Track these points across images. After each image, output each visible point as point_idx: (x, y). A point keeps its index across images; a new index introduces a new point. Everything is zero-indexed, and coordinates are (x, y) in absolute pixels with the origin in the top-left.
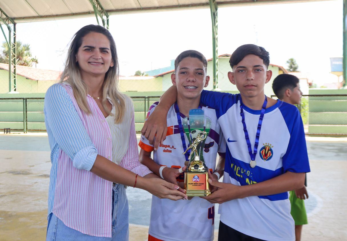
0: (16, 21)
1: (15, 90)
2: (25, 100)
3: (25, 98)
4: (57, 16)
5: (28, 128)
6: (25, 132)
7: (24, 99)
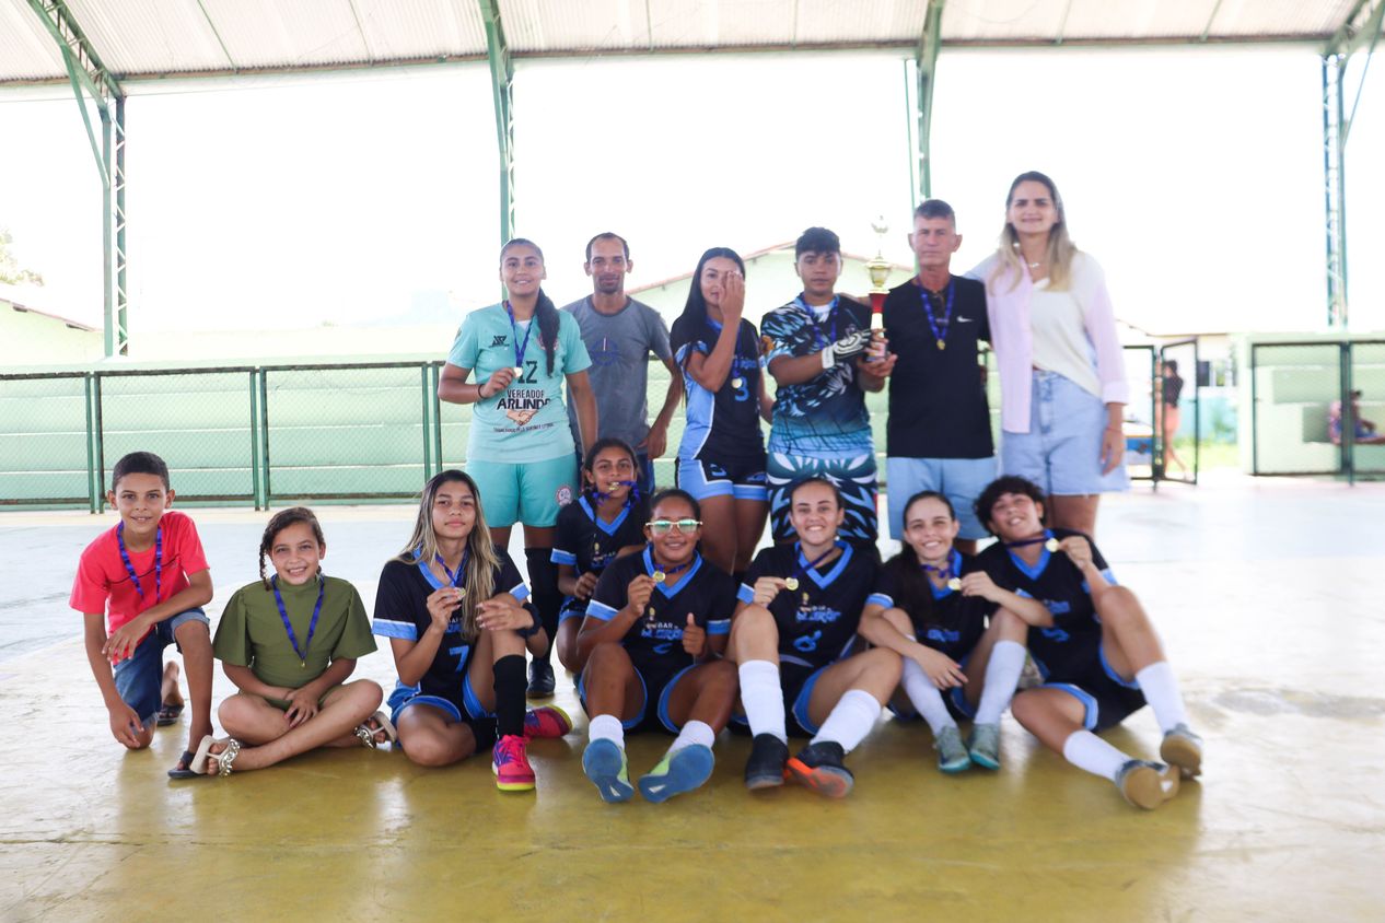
0: (127, 88)
1: (124, 350)
2: (258, 376)
3: (257, 367)
4: (306, 68)
5: (275, 490)
6: (262, 509)
7: (253, 371)
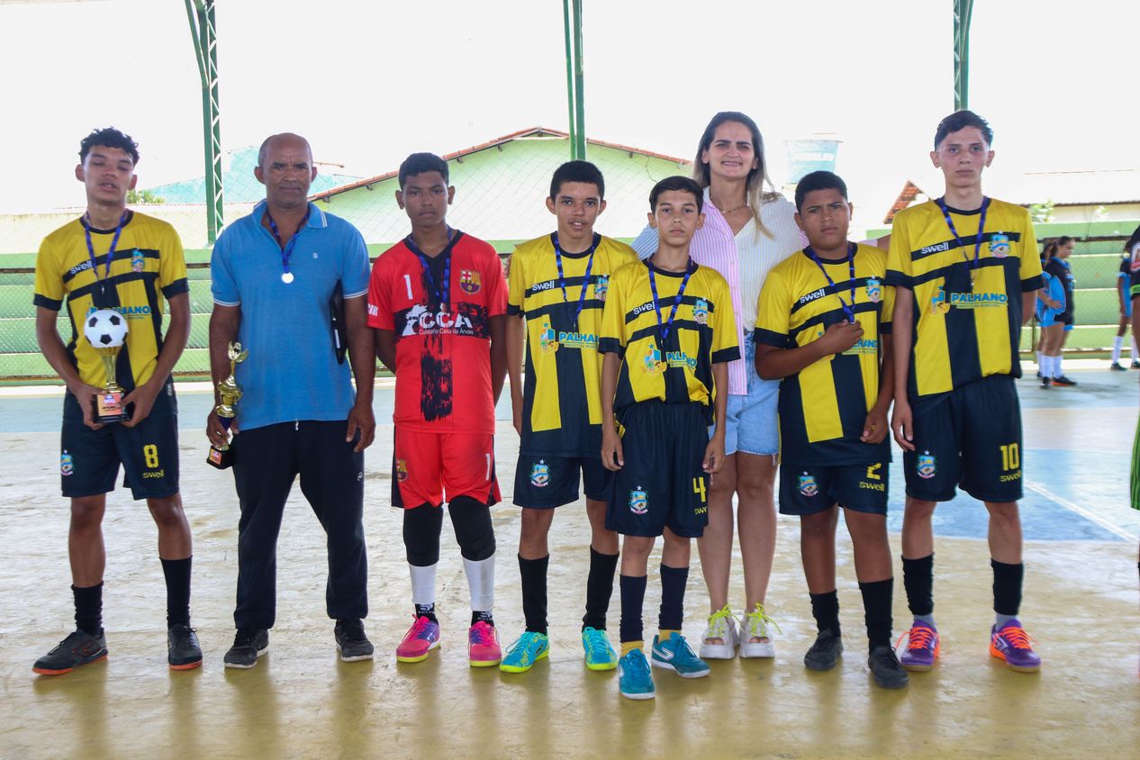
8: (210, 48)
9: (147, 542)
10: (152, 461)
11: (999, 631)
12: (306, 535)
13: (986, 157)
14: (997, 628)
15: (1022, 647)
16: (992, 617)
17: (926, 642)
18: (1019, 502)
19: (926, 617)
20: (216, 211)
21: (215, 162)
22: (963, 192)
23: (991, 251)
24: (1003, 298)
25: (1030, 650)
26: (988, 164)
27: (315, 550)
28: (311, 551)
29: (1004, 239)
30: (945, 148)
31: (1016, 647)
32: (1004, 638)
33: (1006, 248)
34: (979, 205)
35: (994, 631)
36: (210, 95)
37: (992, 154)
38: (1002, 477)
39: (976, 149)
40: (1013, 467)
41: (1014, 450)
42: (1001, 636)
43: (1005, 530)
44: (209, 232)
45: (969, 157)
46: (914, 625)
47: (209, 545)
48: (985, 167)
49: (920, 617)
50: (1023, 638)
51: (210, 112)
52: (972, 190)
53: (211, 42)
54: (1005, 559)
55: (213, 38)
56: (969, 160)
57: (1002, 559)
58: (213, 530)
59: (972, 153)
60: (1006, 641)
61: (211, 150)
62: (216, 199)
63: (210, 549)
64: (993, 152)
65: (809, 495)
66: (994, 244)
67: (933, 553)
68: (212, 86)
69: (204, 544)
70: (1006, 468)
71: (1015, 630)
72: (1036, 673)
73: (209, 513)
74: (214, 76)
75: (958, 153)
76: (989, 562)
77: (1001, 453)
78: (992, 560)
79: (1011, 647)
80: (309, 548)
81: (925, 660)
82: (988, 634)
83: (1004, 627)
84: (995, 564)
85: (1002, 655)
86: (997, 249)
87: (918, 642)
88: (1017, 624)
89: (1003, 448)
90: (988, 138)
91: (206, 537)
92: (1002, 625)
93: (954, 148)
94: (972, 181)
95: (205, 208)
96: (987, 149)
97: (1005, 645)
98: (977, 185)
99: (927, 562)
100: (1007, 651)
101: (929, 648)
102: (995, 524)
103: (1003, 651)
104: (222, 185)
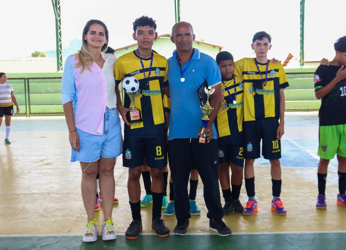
8: (58, 7)
9: (24, 167)
10: (159, 153)
11: (274, 202)
12: (75, 164)
13: (269, 47)
14: (273, 201)
15: (281, 207)
16: (272, 198)
17: (251, 206)
18: (280, 159)
19: (252, 197)
20: (60, 60)
21: (59, 44)
22: (261, 58)
23: (270, 76)
24: (273, 91)
25: (283, 208)
26: (270, 49)
27: (77, 170)
28: (75, 170)
29: (274, 72)
30: (256, 44)
31: (279, 207)
32: (275, 204)
33: (274, 74)
34: (266, 62)
35: (272, 202)
36: (58, 22)
37: (271, 46)
38: (273, 151)
39: (266, 45)
40: (276, 148)
41: (276, 142)
42: (274, 204)
43: (276, 170)
44: (58, 67)
45: (263, 47)
46: (249, 200)
47: (44, 168)
48: (269, 50)
49: (250, 198)
50: (281, 204)
51: (58, 28)
52: (264, 58)
53: (58, 4)
54: (276, 179)
55: (59, 3)
56: (263, 48)
57: (275, 179)
58: (46, 163)
59: (264, 46)
60: (276, 206)
61: (58, 40)
62: (60, 56)
63: (44, 169)
64: (271, 45)
65: (222, 157)
66: (271, 73)
67: (255, 176)
68: (59, 19)
69: (42, 167)
70: (274, 148)
71: (279, 202)
72: (285, 215)
73: (46, 158)
74: (59, 16)
75: (260, 46)
76: (271, 179)
77: (272, 143)
78: (272, 179)
79: (277, 207)
80: (75, 169)
81: (250, 212)
82: (271, 203)
83: (275, 201)
84: (273, 180)
85: (274, 210)
86: (272, 75)
87: (249, 206)
88: (279, 200)
89: (273, 142)
90: (270, 41)
91: (44, 165)
92: (275, 200)
93: (259, 44)
94: (264, 55)
95: (56, 59)
96: (269, 44)
97: (276, 207)
98: (266, 56)
99: (253, 179)
100: (276, 209)
101: (252, 208)
102: (273, 167)
103: (275, 209)
104: (62, 52)
